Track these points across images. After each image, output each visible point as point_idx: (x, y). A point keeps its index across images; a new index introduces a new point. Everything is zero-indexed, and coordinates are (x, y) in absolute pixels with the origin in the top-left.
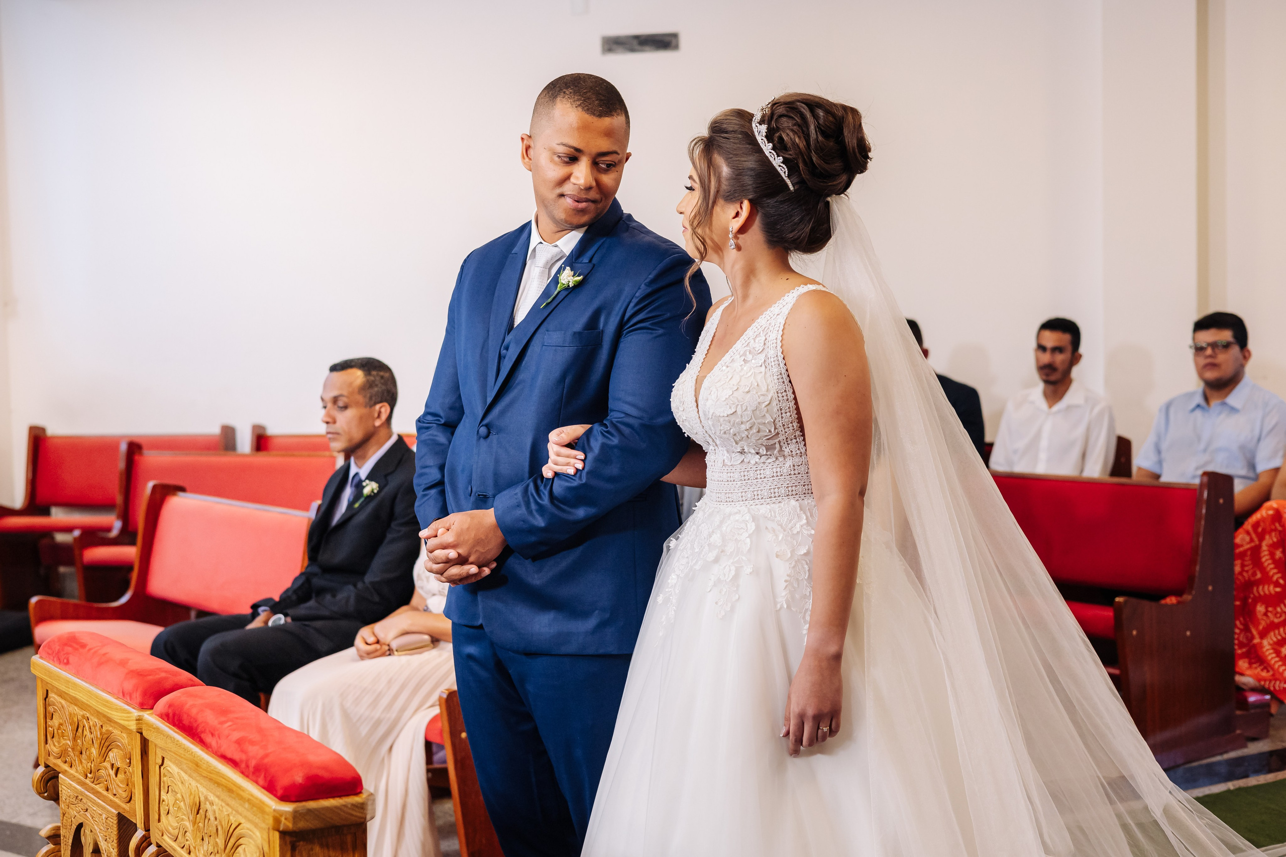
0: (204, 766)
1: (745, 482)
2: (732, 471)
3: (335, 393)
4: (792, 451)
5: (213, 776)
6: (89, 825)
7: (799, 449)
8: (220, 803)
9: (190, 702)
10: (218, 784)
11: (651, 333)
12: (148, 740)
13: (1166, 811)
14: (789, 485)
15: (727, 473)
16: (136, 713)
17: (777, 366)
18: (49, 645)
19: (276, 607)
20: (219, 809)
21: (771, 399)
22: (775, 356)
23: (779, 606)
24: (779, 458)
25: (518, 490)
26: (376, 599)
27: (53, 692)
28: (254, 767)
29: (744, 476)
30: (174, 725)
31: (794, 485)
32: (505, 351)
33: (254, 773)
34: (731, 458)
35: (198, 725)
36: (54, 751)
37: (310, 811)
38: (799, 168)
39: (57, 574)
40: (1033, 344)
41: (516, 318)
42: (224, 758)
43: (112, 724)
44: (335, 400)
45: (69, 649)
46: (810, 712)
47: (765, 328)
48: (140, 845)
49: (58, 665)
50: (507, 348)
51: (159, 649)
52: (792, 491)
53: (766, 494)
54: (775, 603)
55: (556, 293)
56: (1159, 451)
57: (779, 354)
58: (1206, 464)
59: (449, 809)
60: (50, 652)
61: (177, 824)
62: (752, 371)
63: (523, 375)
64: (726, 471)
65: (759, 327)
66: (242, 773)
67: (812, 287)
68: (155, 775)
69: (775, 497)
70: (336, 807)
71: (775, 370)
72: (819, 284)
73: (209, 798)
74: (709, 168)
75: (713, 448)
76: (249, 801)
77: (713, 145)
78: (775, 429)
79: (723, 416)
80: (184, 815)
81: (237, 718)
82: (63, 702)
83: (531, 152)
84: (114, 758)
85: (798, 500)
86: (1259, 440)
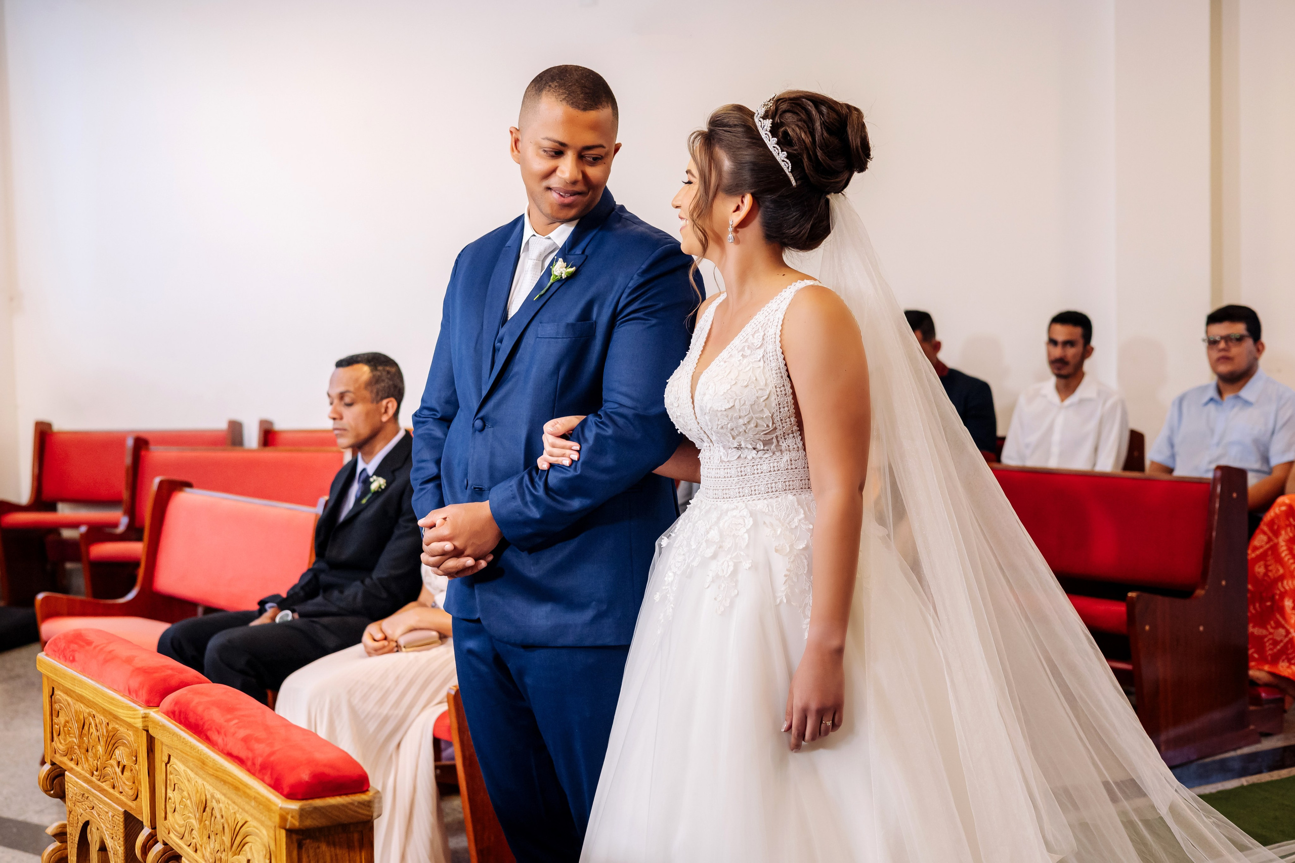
0: (211, 764)
1: (742, 477)
2: (728, 467)
3: (342, 389)
4: (789, 446)
5: (219, 774)
6: (95, 823)
7: (795, 444)
8: (226, 801)
9: (196, 699)
10: (225, 782)
11: (644, 324)
12: (154, 738)
13: (1173, 809)
14: (786, 480)
15: (724, 469)
16: (142, 711)
17: (776, 360)
18: (55, 643)
19: (282, 604)
20: (226, 807)
21: (770, 394)
22: (774, 350)
23: (778, 601)
24: (776, 453)
25: (514, 482)
26: (384, 595)
27: (59, 689)
28: (260, 765)
29: (741, 471)
30: (180, 723)
31: (791, 479)
32: (499, 344)
33: (260, 771)
34: (728, 454)
35: (204, 723)
36: (60, 748)
37: (316, 809)
38: (803, 164)
39: (64, 570)
40: (1045, 338)
41: (509, 310)
42: (230, 755)
43: (118, 722)
44: (342, 396)
45: (75, 646)
46: (814, 706)
47: (764, 323)
48: (146, 843)
49: (63, 663)
50: (501, 341)
51: (167, 646)
52: (789, 486)
53: (763, 489)
54: (775, 598)
55: (549, 284)
56: (1172, 445)
57: (778, 348)
58: (1219, 458)
59: (458, 806)
60: (56, 649)
61: (183, 822)
62: (751, 365)
63: (517, 368)
64: (723, 467)
65: (757, 323)
66: (249, 770)
67: (809, 283)
68: (161, 772)
69: (772, 492)
70: (343, 805)
71: (773, 365)
72: (815, 280)
73: (216, 796)
74: (710, 161)
75: (708, 445)
76: (255, 799)
77: (714, 139)
78: (773, 423)
79: (721, 411)
80: (191, 812)
81: (243, 716)
82: (69, 699)
83: (520, 145)
84: (120, 755)
85: (795, 495)
86: (1273, 433)
